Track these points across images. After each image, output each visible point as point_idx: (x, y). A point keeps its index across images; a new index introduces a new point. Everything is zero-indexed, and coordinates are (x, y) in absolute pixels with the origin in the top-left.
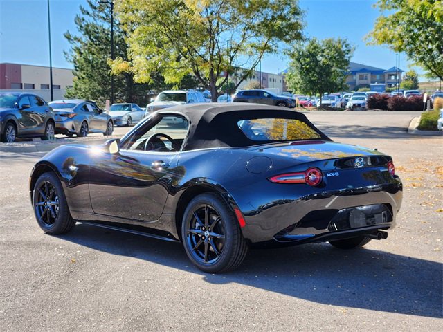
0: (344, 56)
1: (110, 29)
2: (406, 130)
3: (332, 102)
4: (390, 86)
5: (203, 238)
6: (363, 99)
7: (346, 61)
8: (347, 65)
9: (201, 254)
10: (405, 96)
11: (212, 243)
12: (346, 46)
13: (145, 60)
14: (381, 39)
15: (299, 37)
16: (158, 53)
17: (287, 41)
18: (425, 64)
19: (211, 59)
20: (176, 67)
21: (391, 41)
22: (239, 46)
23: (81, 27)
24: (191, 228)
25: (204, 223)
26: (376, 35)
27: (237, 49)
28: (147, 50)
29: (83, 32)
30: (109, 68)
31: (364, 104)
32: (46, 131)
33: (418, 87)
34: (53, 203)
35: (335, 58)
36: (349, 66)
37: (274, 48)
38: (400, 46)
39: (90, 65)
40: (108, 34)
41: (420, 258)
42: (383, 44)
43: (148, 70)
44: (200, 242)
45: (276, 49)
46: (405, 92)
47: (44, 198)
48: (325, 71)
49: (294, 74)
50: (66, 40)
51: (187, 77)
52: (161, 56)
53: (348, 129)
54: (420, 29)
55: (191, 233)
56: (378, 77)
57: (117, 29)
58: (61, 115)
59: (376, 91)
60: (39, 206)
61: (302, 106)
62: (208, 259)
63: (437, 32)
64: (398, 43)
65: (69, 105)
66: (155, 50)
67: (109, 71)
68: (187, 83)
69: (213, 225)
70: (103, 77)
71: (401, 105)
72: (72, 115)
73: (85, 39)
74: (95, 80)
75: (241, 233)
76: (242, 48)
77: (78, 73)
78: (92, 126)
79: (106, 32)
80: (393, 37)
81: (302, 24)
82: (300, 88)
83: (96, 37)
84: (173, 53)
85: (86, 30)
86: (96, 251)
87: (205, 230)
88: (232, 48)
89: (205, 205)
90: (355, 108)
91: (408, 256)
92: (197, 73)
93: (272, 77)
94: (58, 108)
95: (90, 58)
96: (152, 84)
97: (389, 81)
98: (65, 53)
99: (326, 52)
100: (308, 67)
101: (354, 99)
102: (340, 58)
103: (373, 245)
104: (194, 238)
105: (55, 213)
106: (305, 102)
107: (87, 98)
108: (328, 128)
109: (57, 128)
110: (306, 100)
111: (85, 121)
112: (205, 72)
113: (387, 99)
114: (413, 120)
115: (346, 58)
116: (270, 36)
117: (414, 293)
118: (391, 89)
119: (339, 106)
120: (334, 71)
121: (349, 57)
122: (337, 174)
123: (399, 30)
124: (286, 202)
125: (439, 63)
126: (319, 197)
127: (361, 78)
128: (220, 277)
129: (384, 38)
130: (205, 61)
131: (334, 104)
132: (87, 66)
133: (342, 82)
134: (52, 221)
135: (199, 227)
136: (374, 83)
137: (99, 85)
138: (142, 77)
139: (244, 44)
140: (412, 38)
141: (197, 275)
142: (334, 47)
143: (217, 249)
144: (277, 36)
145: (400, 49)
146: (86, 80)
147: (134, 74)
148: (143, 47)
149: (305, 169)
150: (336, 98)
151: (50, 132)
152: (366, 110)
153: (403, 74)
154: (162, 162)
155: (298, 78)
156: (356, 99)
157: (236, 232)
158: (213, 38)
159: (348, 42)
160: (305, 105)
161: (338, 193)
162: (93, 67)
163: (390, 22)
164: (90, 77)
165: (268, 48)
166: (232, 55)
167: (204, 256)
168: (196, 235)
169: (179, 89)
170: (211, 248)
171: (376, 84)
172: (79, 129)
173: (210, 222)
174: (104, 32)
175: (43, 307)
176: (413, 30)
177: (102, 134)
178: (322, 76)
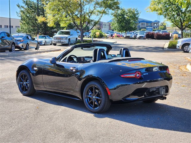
0: (136, 16)
1: (37, 2)
2: (163, 48)
3: (131, 35)
4: (154, 28)
5: (92, 99)
6: (144, 34)
7: (137, 18)
8: (137, 19)
9: (91, 105)
10: (161, 33)
11: (96, 101)
12: (137, 11)
13: (52, 17)
14: (153, 10)
15: (118, 8)
16: (58, 14)
17: (113, 10)
18: (171, 20)
19: (81, 17)
20: (65, 20)
21: (157, 11)
22: (92, 11)
23: (24, 1)
24: (87, 95)
25: (93, 93)
26: (151, 8)
27: (92, 13)
28: (53, 12)
29: (25, 4)
30: (36, 20)
31: (144, 36)
32: (11, 47)
33: (166, 29)
34: (26, 83)
35: (132, 16)
36: (138, 20)
37: (107, 12)
38: (161, 13)
39: (28, 18)
40: (36, 5)
41: (178, 107)
42: (153, 12)
43: (54, 21)
44: (91, 100)
45: (108, 13)
46: (161, 31)
47: (23, 80)
48: (128, 22)
49: (115, 23)
50: (18, 7)
51: (70, 24)
52: (59, 15)
53: (140, 48)
54: (169, 6)
55: (87, 97)
56: (149, 24)
57: (40, 3)
58: (17, 41)
59: (149, 31)
60: (20, 84)
61: (118, 36)
62: (94, 107)
63: (177, 7)
64: (160, 12)
65: (20, 36)
66: (56, 12)
67: (37, 21)
68: (70, 27)
69: (97, 94)
70: (33, 23)
71: (160, 37)
72: (22, 41)
73: (26, 7)
74: (30, 25)
75: (108, 97)
76: (94, 12)
77: (22, 22)
78: (31, 46)
79: (35, 4)
80: (158, 9)
81: (119, 2)
82: (117, 29)
83: (30, 6)
84: (64, 14)
85: (26, 3)
86: (46, 103)
87: (93, 96)
88: (89, 12)
89: (94, 86)
90: (140, 38)
91: (174, 106)
92: (74, 23)
93: (104, 24)
94: (16, 38)
95: (28, 15)
96: (55, 27)
97: (154, 26)
98: (17, 13)
99: (128, 14)
100: (121, 20)
101: (140, 34)
102: (134, 16)
103: (159, 101)
104: (88, 99)
105: (27, 87)
106: (119, 35)
107: (27, 32)
108: (131, 47)
109: (16, 46)
110: (120, 34)
111: (28, 43)
112: (78, 22)
113: (154, 34)
114: (166, 44)
115: (136, 17)
116: (106, 8)
117: (179, 122)
118: (155, 29)
119: (134, 37)
120: (132, 22)
121: (138, 16)
122: (147, 74)
123: (160, 6)
124: (126, 85)
125: (177, 20)
126: (140, 83)
127: (142, 25)
128: (99, 115)
129: (154, 9)
130: (78, 18)
131: (131, 36)
132: (27, 19)
133: (135, 27)
134: (26, 90)
135: (91, 94)
136: (148, 27)
137: (32, 27)
138: (51, 24)
139: (95, 11)
140: (166, 10)
141: (90, 114)
142: (132, 12)
143: (98, 103)
144: (109, 7)
145: (161, 14)
146: (26, 25)
147: (48, 23)
148: (51, 11)
149: (135, 72)
150: (133, 33)
151: (13, 48)
152: (145, 39)
153: (160, 23)
154: (75, 68)
155: (116, 25)
156: (141, 34)
157: (106, 97)
158: (81, 8)
159: (138, 10)
160: (119, 36)
161: (147, 82)
162: (29, 19)
163: (157, 3)
164: (28, 23)
165: (105, 12)
166: (89, 15)
167: (93, 106)
168: (89, 98)
169: (67, 29)
170: (96, 103)
171: (149, 27)
172: (25, 47)
173: (96, 92)
174: (34, 4)
175: (30, 128)
176: (166, 6)
177: (35, 49)
178: (127, 24)
